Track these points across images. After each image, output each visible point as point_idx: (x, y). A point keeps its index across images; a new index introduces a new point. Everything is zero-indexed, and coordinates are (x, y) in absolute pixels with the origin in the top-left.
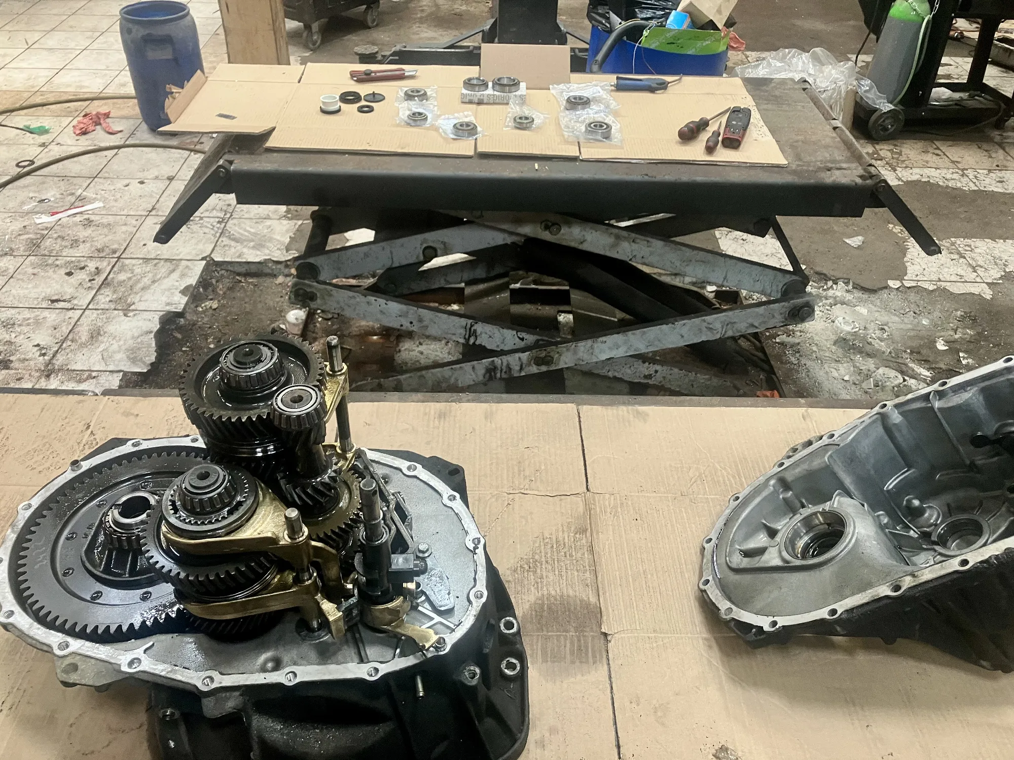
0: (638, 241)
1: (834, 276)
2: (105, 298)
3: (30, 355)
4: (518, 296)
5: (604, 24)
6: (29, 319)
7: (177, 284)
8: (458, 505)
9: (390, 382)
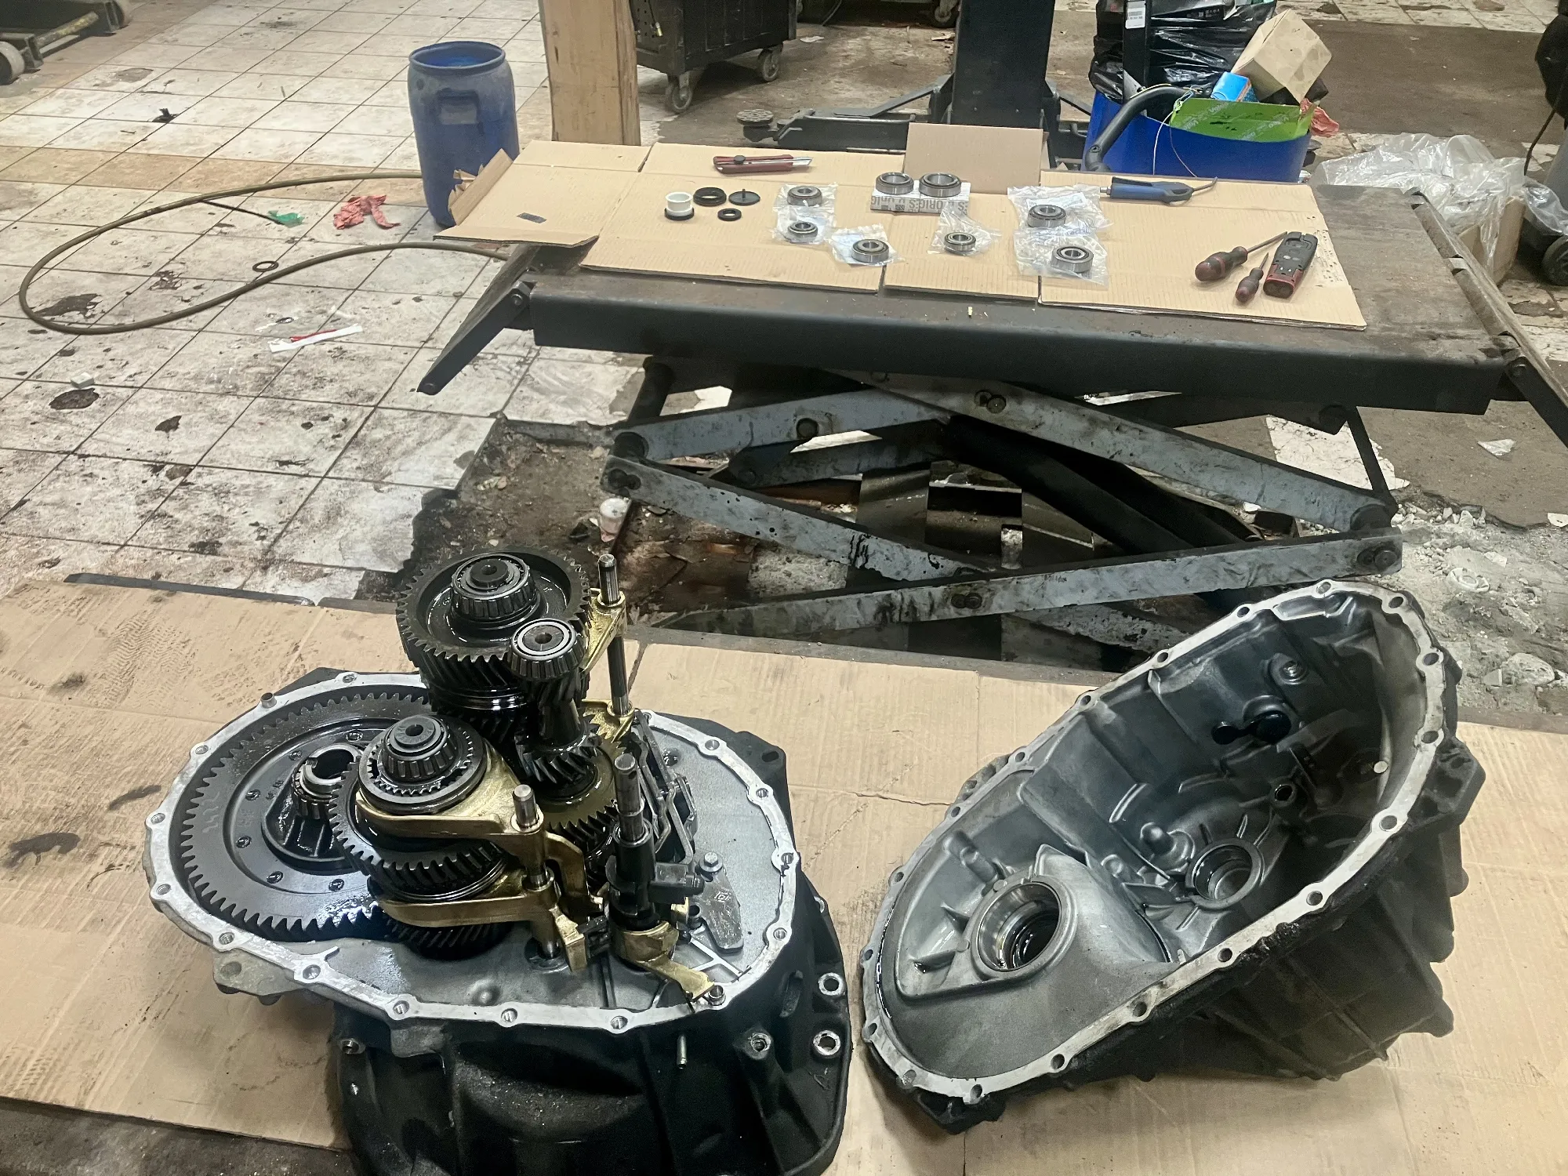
0: (1124, 429)
1: (1455, 501)
2: (352, 462)
3: (245, 538)
4: (942, 499)
5: (1113, 90)
6: (248, 486)
7: (452, 449)
8: (770, 805)
9: (734, 615)
